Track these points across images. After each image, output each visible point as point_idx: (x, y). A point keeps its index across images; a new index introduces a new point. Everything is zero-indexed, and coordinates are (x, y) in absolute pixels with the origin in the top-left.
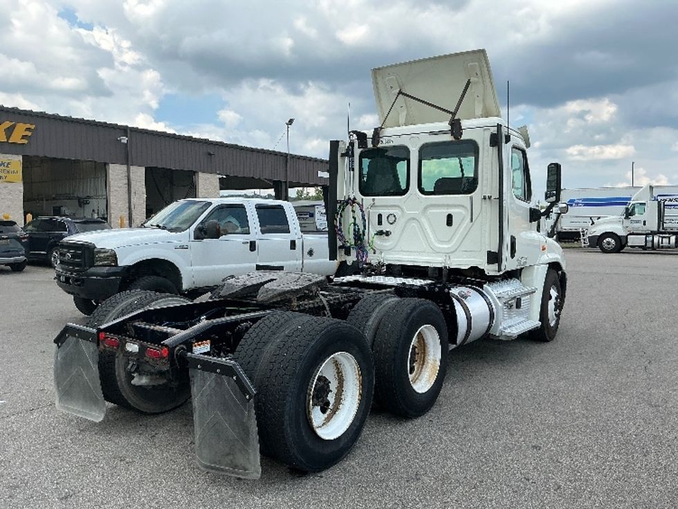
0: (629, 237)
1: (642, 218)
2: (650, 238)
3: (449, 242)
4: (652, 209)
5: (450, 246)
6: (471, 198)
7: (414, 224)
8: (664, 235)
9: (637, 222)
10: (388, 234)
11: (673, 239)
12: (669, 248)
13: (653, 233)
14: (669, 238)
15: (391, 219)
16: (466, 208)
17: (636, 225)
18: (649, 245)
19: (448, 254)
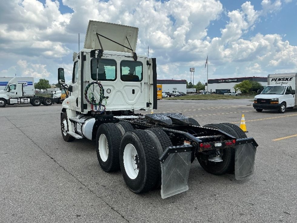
0: (10, 99)
1: (15, 91)
2: (19, 100)
3: (133, 100)
4: (19, 87)
5: (133, 102)
6: (141, 83)
7: (119, 93)
8: (25, 98)
9: (13, 93)
10: (107, 98)
11: (29, 99)
12: (27, 103)
13: (21, 98)
14: (27, 99)
15: (109, 91)
16: (139, 87)
17: (13, 94)
18: (19, 103)
19: (133, 105)
